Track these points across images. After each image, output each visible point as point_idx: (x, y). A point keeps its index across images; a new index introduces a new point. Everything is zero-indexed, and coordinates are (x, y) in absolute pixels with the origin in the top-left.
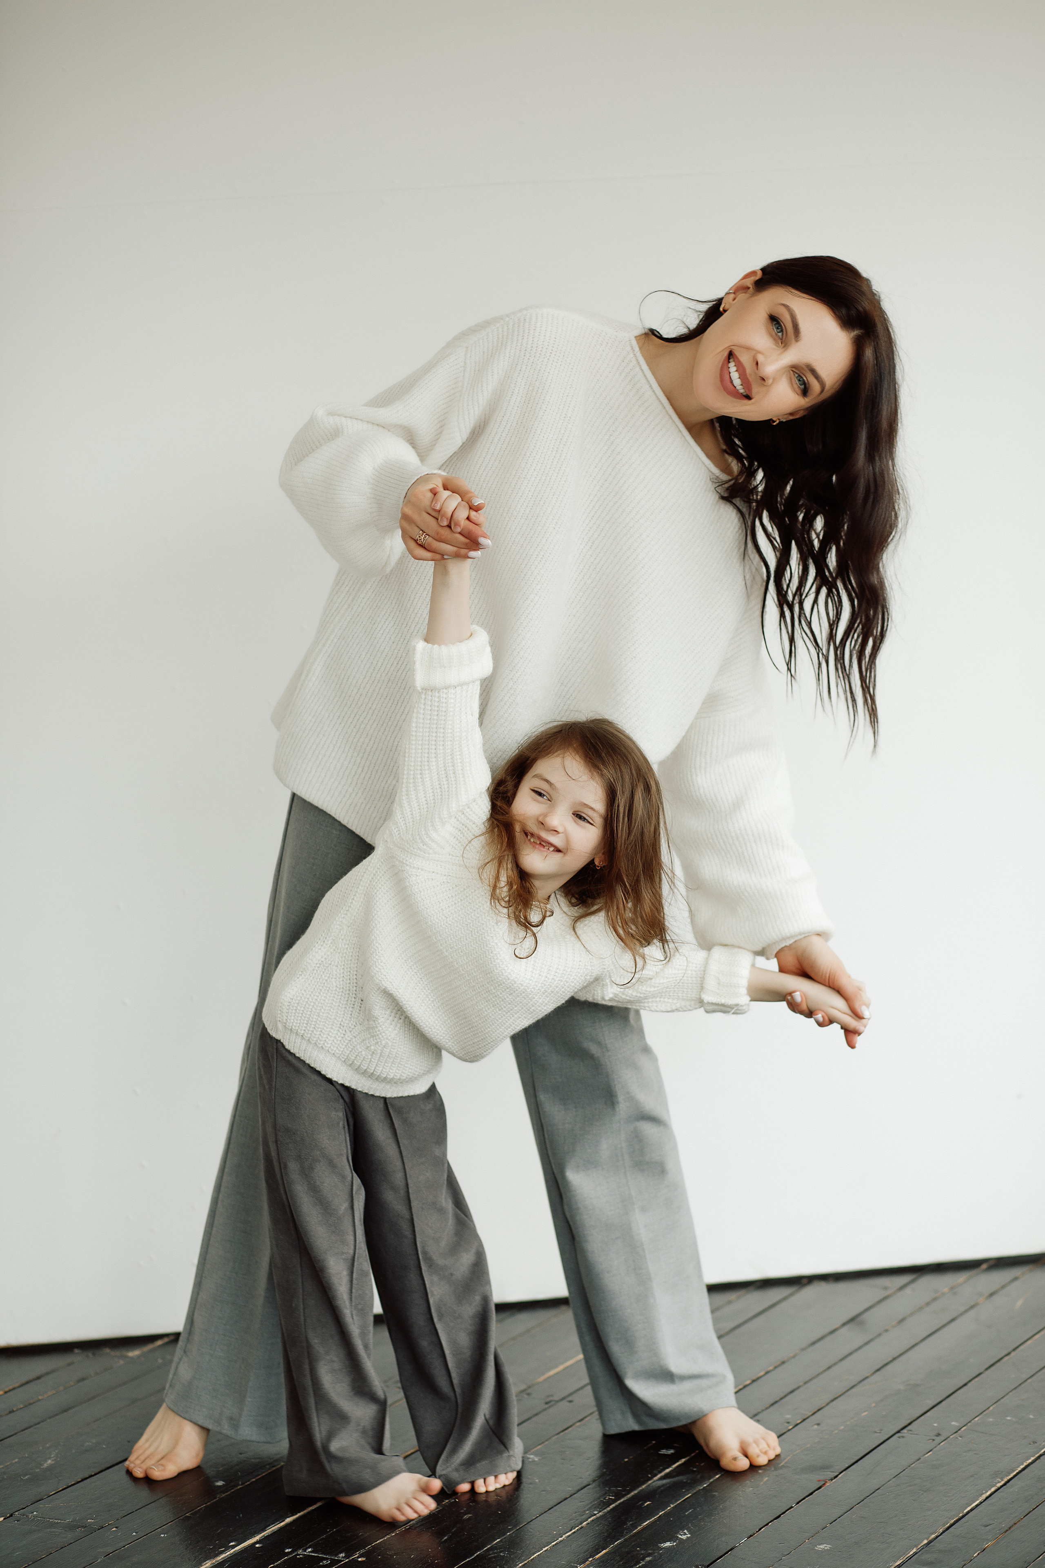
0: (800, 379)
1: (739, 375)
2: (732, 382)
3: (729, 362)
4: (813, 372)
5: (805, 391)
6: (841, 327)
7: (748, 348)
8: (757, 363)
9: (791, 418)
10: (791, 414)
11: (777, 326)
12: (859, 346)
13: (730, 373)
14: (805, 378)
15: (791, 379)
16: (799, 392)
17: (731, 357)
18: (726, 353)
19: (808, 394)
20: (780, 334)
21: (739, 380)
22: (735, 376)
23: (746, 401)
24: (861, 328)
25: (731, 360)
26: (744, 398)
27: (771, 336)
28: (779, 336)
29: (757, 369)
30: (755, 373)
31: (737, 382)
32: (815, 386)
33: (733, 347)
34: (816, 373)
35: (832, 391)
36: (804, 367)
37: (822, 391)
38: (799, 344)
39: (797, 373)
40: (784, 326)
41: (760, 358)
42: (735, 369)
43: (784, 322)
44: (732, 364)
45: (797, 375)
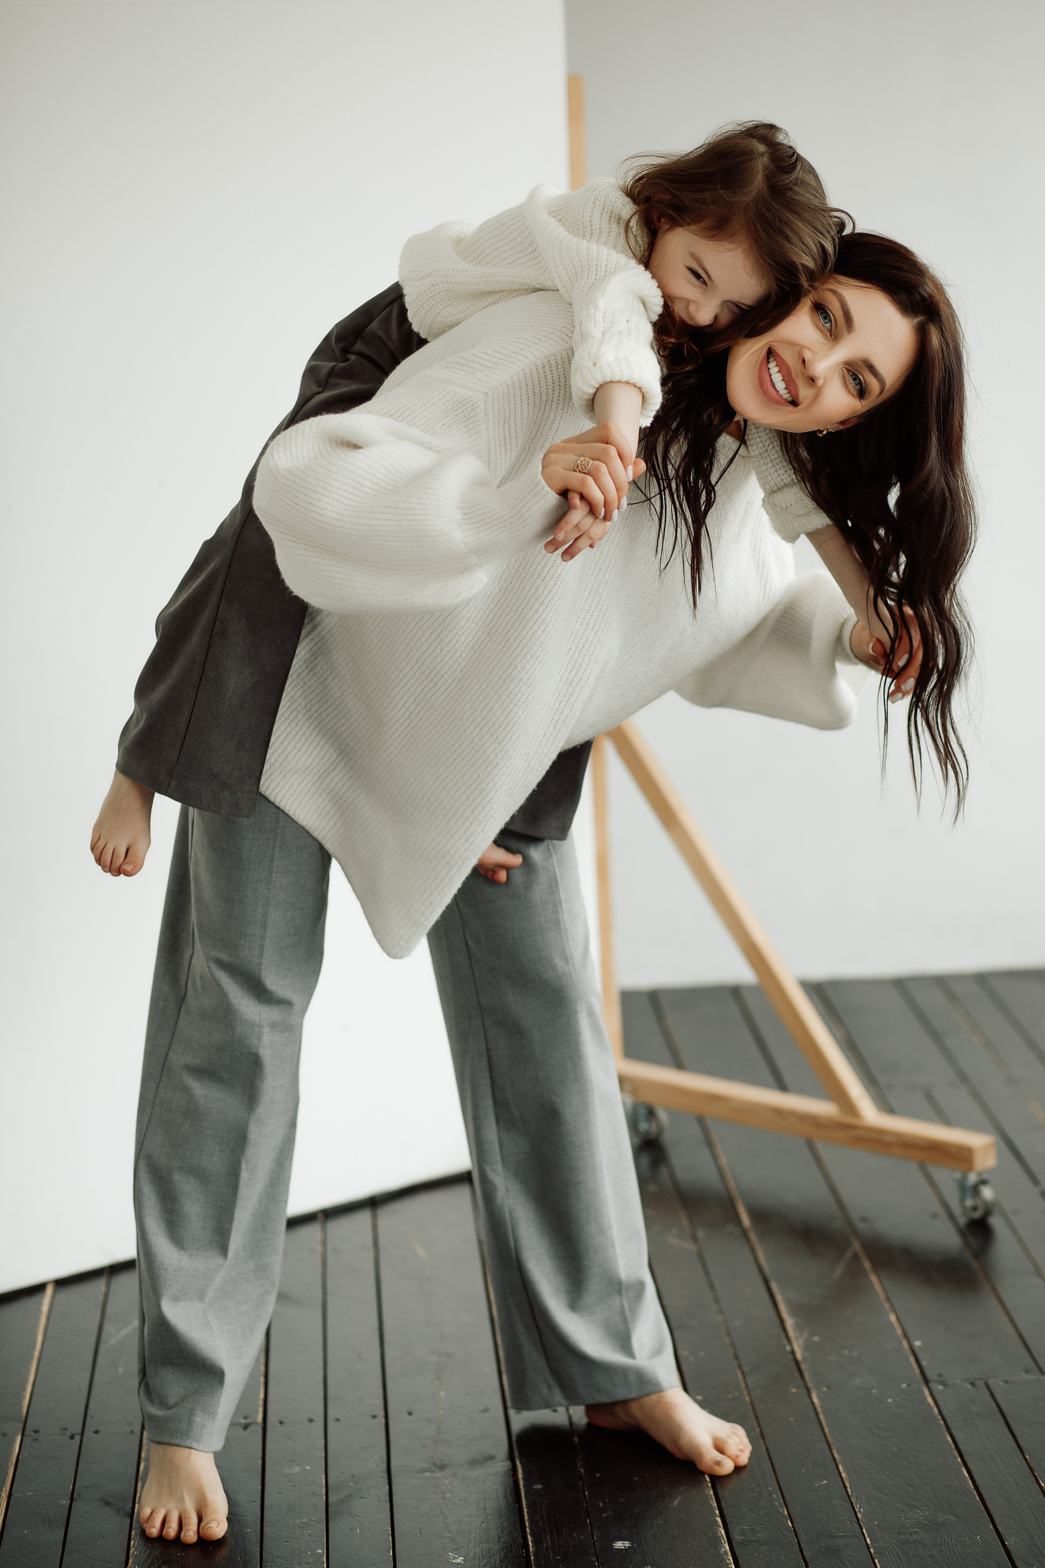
0: (855, 378)
1: (783, 376)
2: (774, 386)
3: (769, 362)
4: (871, 368)
5: (862, 392)
6: (902, 313)
7: (791, 344)
8: (804, 361)
9: (842, 427)
10: (842, 423)
11: (824, 315)
12: (922, 336)
13: (771, 375)
14: (861, 378)
15: (844, 378)
16: (855, 393)
17: (771, 356)
18: (765, 351)
19: (866, 396)
20: (828, 325)
21: (783, 382)
22: (777, 378)
23: (791, 408)
24: (924, 315)
25: (770, 360)
26: (789, 405)
27: (818, 327)
28: (827, 327)
29: (805, 368)
30: (803, 374)
31: (780, 385)
32: (874, 385)
33: (772, 343)
34: (875, 370)
35: (892, 391)
36: (860, 363)
37: (882, 392)
38: (853, 335)
39: (851, 371)
40: (833, 314)
41: (808, 355)
42: (777, 369)
43: (833, 310)
44: (772, 365)
45: (851, 373)
